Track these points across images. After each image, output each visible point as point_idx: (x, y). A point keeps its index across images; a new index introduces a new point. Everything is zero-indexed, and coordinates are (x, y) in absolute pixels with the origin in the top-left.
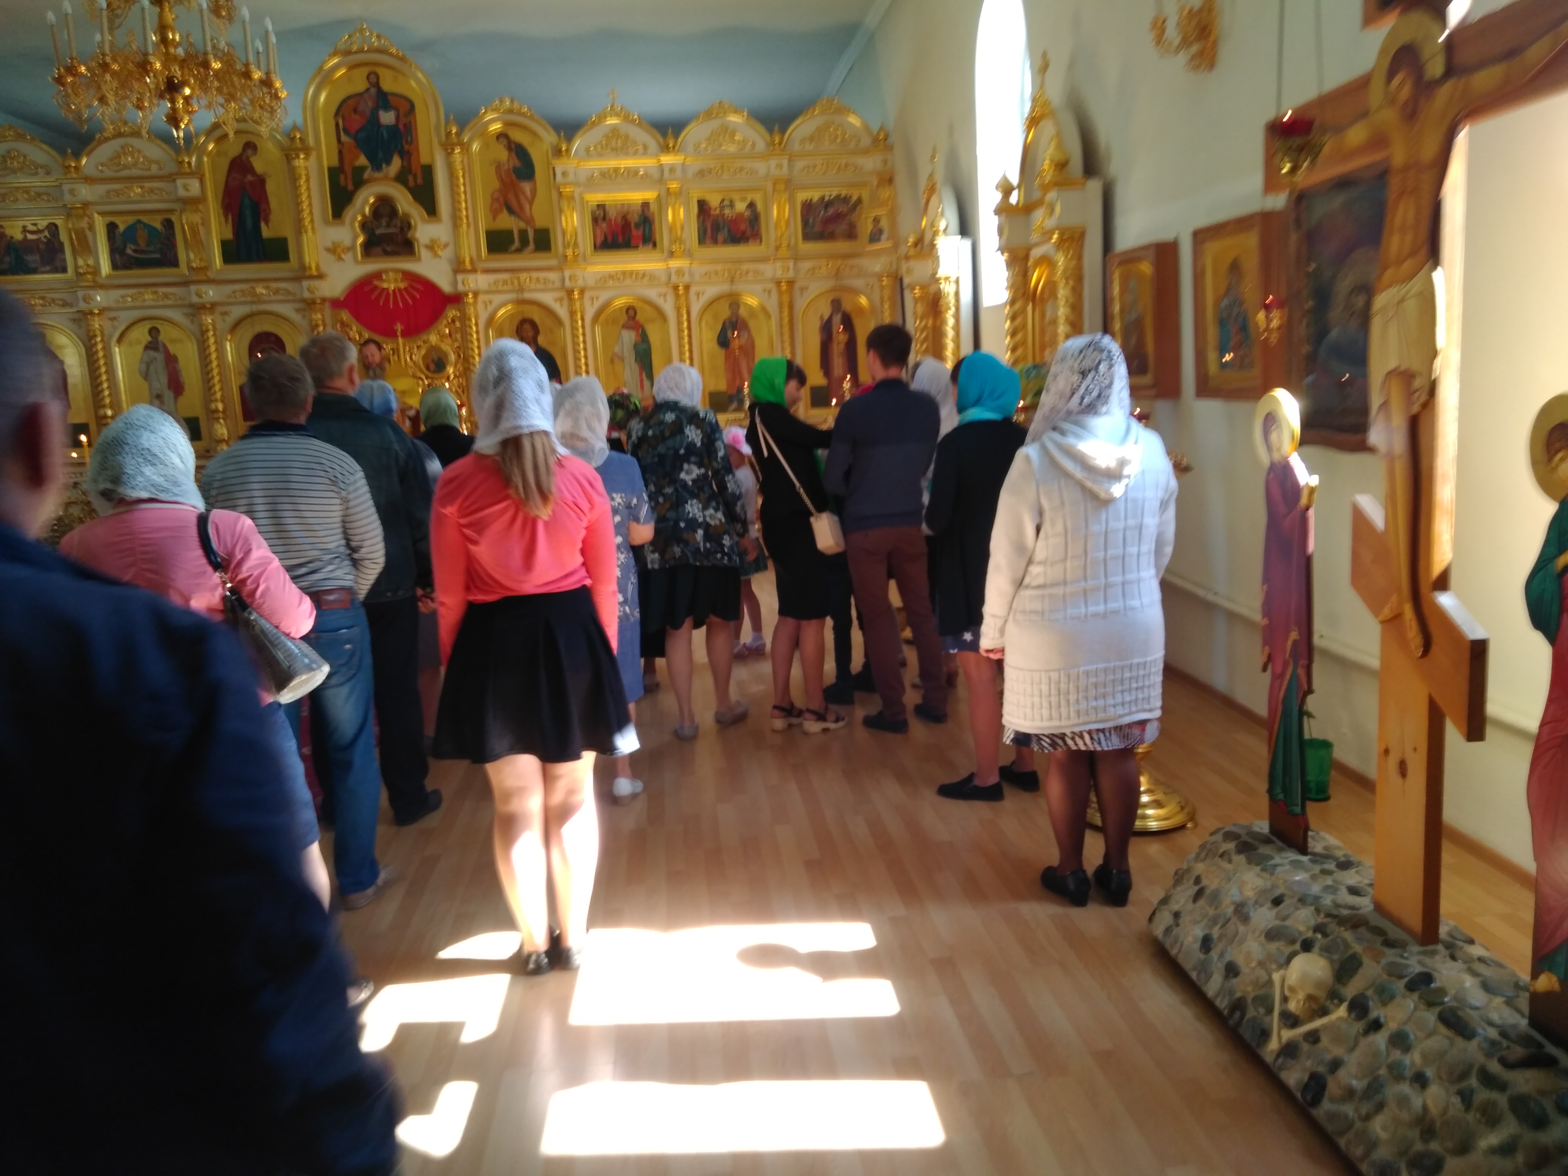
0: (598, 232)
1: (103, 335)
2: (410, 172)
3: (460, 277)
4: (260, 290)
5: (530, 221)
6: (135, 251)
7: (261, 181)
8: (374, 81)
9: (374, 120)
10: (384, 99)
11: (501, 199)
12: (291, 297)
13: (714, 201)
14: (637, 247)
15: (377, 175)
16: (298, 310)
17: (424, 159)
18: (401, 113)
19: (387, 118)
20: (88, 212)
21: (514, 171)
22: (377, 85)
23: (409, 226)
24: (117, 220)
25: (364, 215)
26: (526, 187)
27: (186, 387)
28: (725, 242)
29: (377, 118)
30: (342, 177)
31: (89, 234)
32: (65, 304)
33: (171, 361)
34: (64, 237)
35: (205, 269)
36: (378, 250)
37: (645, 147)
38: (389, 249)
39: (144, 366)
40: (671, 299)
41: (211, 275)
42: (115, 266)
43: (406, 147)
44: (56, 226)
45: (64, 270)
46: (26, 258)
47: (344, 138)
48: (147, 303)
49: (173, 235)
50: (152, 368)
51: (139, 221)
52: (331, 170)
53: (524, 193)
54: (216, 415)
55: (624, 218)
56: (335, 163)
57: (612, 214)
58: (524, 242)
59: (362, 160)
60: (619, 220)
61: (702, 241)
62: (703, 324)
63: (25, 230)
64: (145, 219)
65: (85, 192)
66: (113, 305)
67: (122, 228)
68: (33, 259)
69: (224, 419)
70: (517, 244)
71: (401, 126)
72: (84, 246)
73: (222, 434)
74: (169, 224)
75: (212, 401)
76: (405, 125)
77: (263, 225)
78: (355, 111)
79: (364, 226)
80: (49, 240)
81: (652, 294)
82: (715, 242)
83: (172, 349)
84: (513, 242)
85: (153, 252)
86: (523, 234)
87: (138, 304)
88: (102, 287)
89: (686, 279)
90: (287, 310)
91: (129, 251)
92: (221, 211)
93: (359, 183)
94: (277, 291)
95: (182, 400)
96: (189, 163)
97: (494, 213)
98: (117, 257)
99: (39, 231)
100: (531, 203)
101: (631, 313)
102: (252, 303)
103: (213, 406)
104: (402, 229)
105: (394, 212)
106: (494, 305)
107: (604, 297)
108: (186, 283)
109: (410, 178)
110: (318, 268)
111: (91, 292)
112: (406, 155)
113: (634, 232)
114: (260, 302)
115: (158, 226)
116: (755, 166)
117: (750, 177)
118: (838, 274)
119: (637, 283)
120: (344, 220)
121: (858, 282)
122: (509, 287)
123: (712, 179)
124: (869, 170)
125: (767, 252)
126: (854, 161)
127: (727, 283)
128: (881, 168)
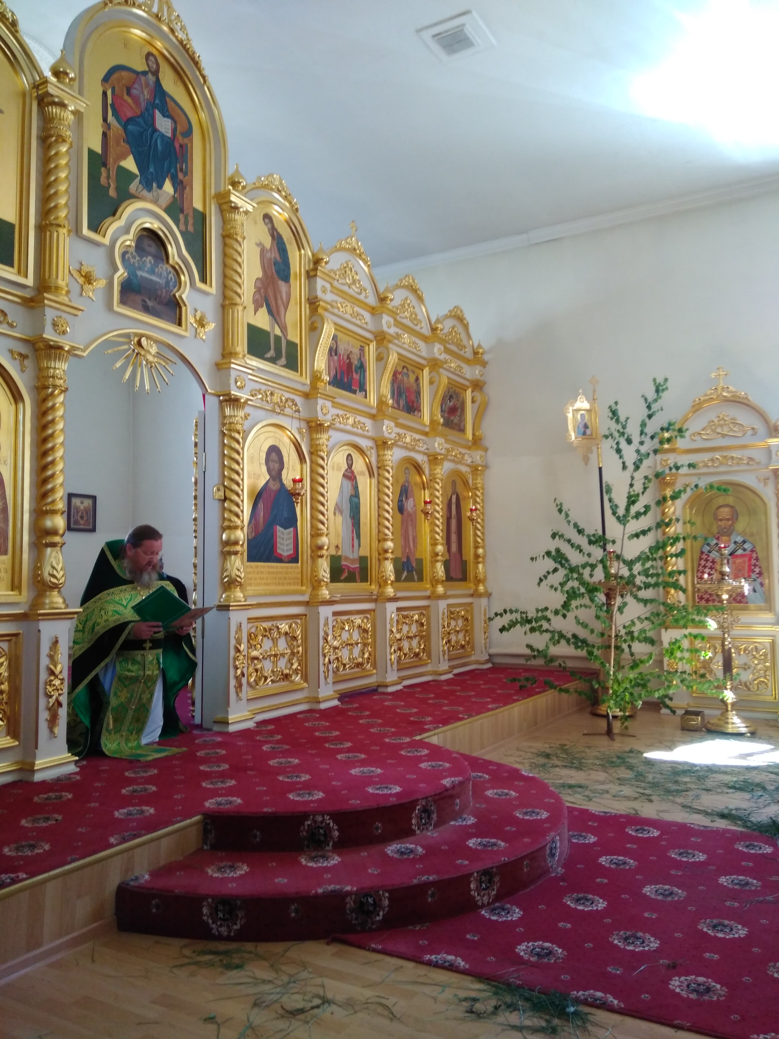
5: (284, 329)
11: (262, 291)
14: (354, 392)
37: (366, 292)
38: (150, 304)
40: (374, 454)
43: (180, 176)
52: (91, 155)
53: (280, 293)
60: (346, 357)
76: (181, 146)
81: (364, 445)
89: (393, 436)
93: (124, 194)
106: (252, 419)
113: (355, 376)
116: (421, 344)
117: (419, 353)
118: (456, 459)
119: (355, 430)
120: (104, 237)
121: (464, 469)
122: (265, 403)
123: (400, 344)
124: (468, 376)
125: (426, 426)
126: (462, 365)
127: (406, 448)
128: (479, 377)
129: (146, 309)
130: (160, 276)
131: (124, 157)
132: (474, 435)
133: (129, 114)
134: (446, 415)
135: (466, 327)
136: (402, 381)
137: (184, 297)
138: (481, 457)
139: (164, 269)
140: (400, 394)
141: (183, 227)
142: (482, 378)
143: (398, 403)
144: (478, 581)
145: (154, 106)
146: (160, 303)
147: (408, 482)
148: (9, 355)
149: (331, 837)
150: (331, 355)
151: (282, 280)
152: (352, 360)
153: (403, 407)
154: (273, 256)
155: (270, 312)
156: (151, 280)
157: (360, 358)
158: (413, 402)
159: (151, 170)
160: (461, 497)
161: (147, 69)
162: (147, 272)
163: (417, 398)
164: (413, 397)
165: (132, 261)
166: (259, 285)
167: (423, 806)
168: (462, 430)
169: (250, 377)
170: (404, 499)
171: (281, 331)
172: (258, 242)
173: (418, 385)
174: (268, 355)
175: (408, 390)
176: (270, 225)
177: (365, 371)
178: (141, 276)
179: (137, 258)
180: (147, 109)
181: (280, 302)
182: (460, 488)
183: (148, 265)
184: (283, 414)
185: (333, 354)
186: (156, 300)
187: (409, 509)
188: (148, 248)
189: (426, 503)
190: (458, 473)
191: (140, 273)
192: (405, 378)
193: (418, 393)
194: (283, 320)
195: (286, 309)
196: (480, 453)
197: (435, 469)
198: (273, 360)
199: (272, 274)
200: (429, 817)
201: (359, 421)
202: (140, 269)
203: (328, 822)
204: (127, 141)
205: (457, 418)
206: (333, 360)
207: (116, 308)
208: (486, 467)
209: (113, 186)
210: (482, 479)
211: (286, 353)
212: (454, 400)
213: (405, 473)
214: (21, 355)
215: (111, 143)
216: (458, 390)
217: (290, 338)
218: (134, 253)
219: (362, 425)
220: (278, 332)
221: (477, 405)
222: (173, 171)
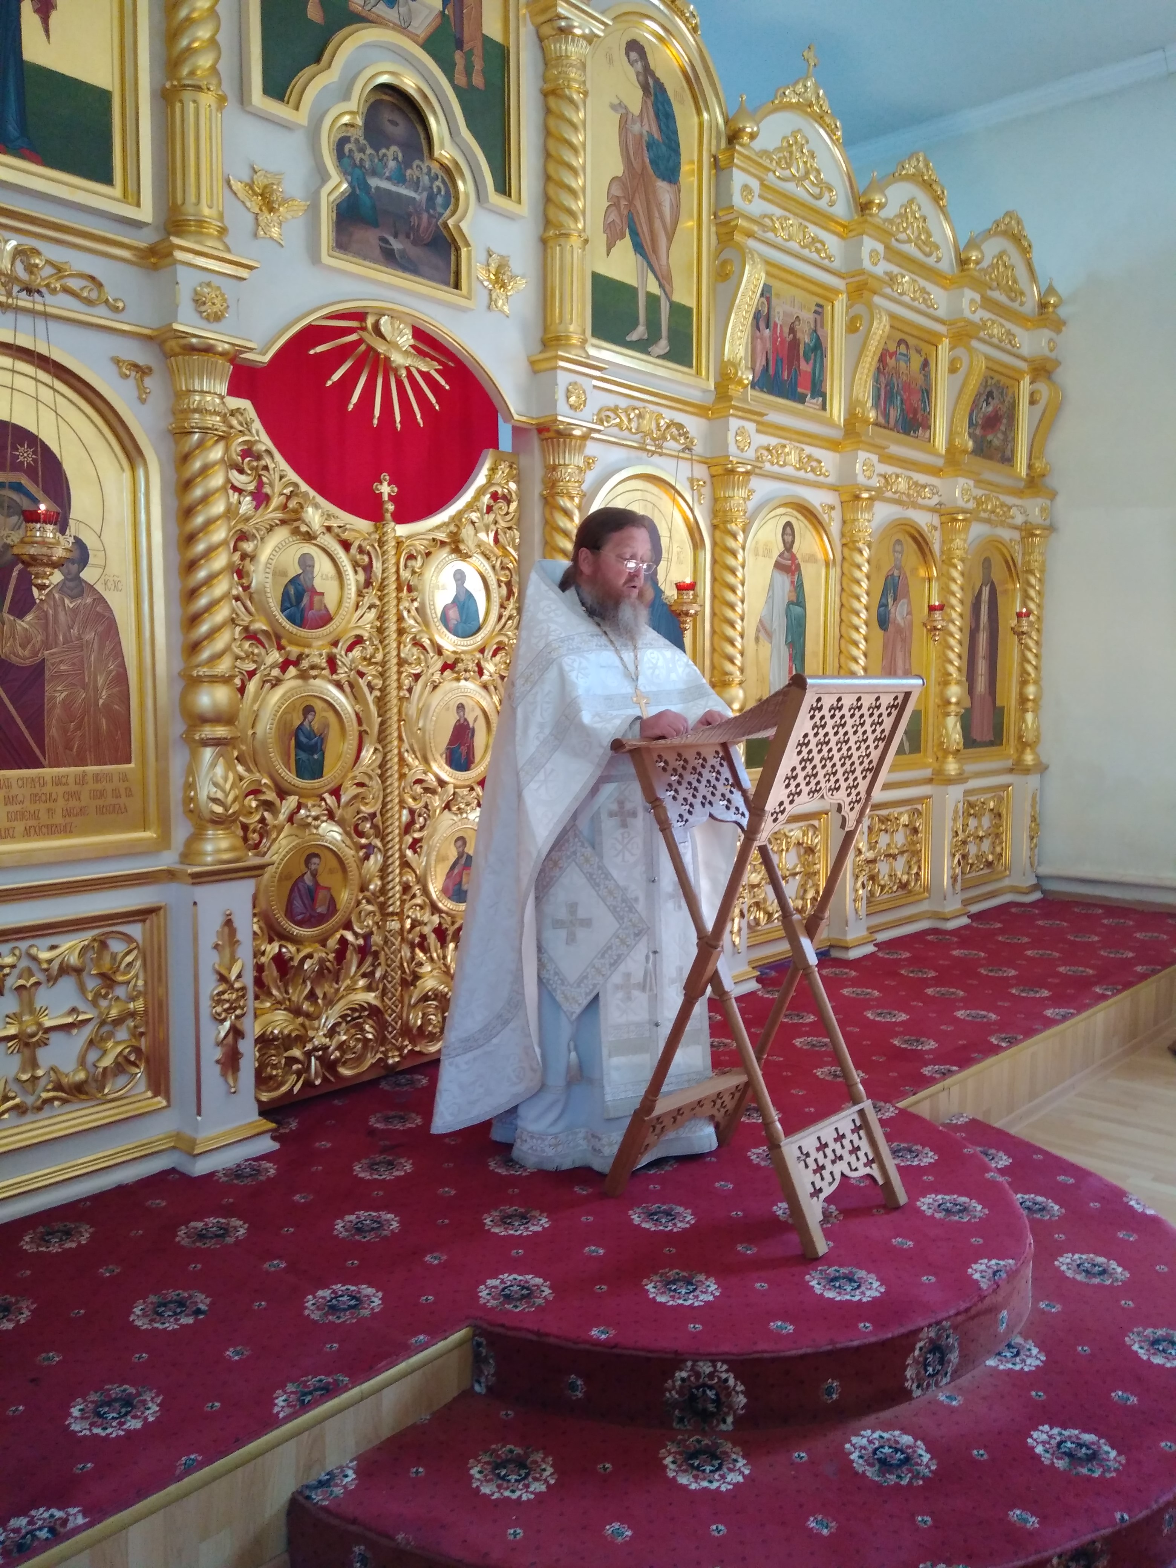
5: (664, 280)
11: (623, 203)
14: (802, 400)
16: (124, 369)
21: (649, 146)
40: (838, 517)
53: (659, 205)
60: (786, 330)
81: (817, 502)
93: (339, 10)
104: (431, 198)
107: (761, 492)
110: (222, 233)
116: (937, 295)
117: (931, 311)
118: (993, 517)
119: (802, 474)
120: (297, 108)
121: (1006, 534)
122: (626, 432)
123: (895, 295)
124: (1025, 351)
125: (938, 455)
126: (1015, 329)
127: (898, 502)
128: (1047, 352)
129: (389, 258)
130: (416, 185)
132: (1030, 467)
134: (978, 432)
135: (1025, 250)
136: (897, 370)
137: (463, 225)
138: (1043, 510)
139: (425, 170)
140: (890, 396)
141: (461, 80)
142: (1053, 355)
143: (886, 415)
144: (1023, 745)
146: (415, 243)
147: (899, 568)
148: (113, 368)
149: (730, 1407)
150: (758, 328)
151: (664, 179)
152: (799, 335)
153: (897, 421)
154: (646, 128)
155: (638, 247)
156: (399, 195)
157: (815, 331)
158: (915, 412)
160: (999, 589)
162: (389, 179)
163: (923, 402)
164: (915, 400)
165: (358, 156)
166: (617, 191)
167: (931, 1340)
168: (1008, 459)
169: (596, 383)
170: (890, 601)
171: (661, 286)
172: (616, 102)
173: (927, 377)
174: (634, 336)
175: (907, 387)
176: (639, 66)
177: (823, 356)
178: (378, 188)
179: (369, 151)
181: (658, 224)
182: (998, 573)
183: (392, 164)
184: (661, 454)
185: (762, 325)
186: (408, 237)
187: (899, 618)
188: (390, 129)
189: (932, 609)
190: (995, 543)
191: (374, 182)
192: (902, 364)
193: (926, 393)
194: (664, 262)
195: (670, 240)
196: (1040, 501)
197: (952, 540)
198: (642, 346)
199: (644, 168)
200: (942, 1361)
201: (809, 457)
202: (374, 173)
203: (724, 1376)
205: (1000, 436)
206: (762, 339)
207: (326, 259)
208: (1051, 528)
210: (1041, 554)
211: (670, 329)
212: (996, 401)
213: (895, 551)
214: (135, 366)
216: (1004, 380)
217: (676, 298)
218: (363, 141)
219: (814, 464)
220: (653, 287)
221: (1039, 408)
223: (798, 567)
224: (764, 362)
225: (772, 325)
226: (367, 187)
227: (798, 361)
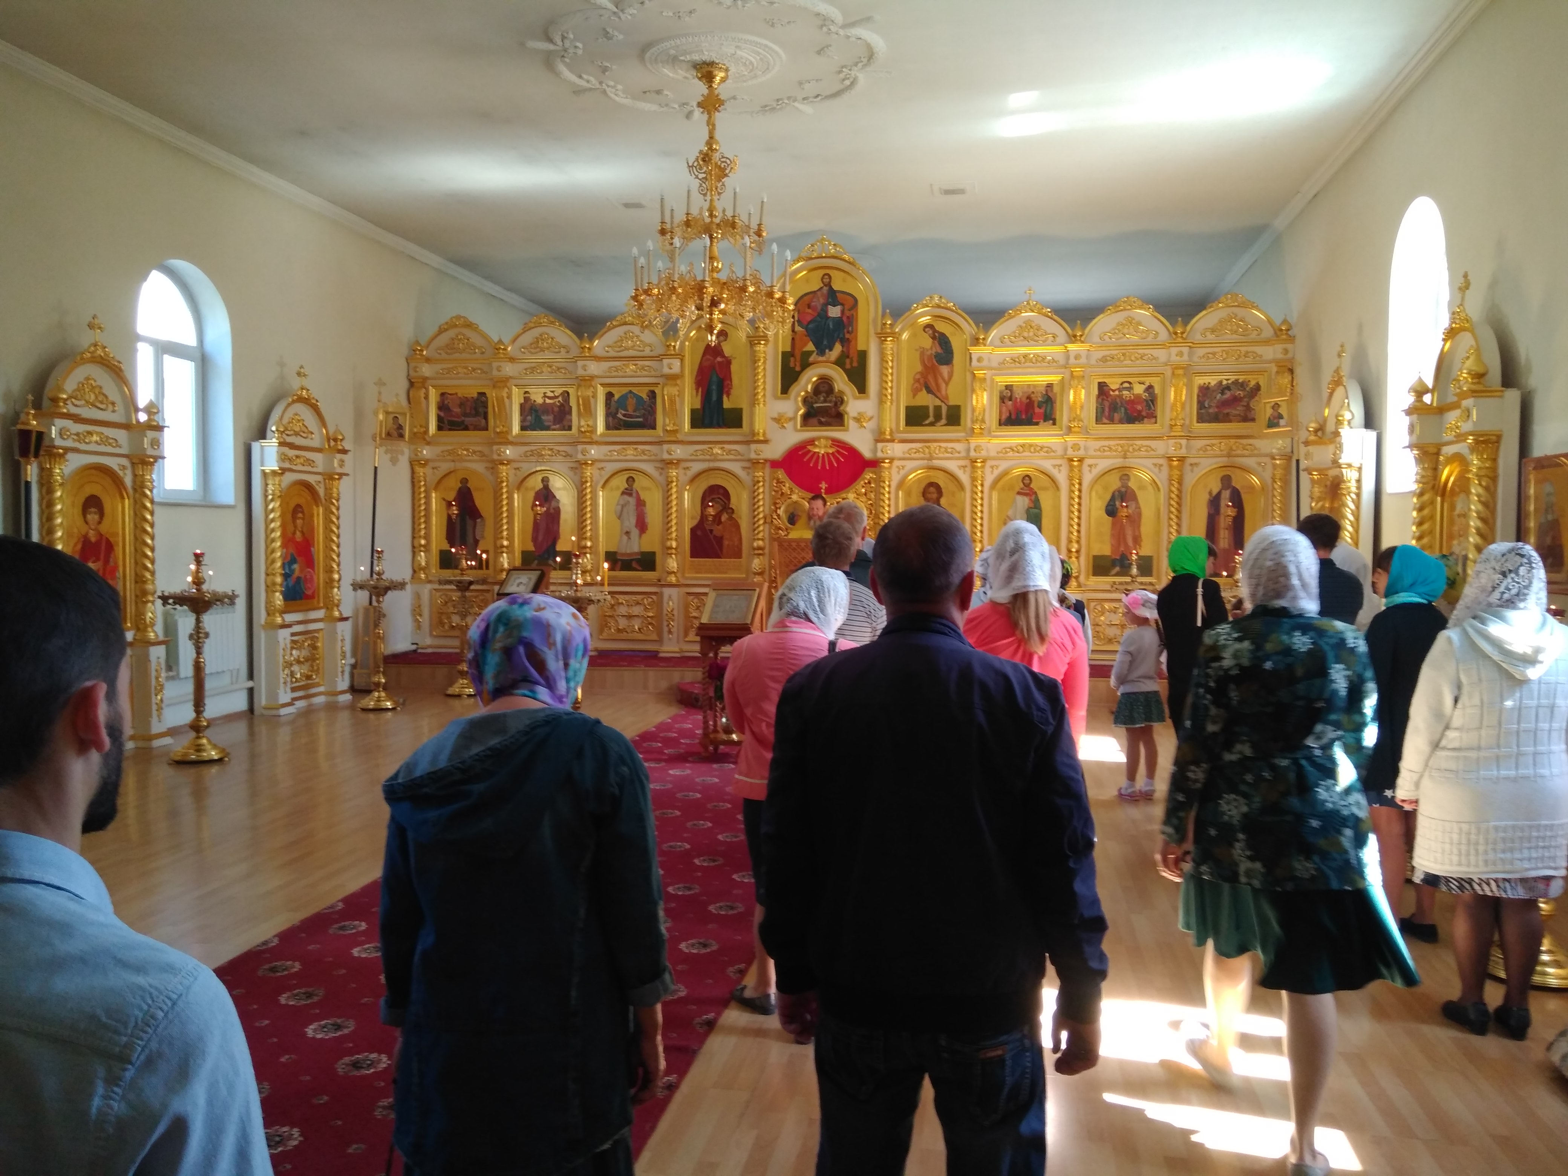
0: (1004, 409)
1: (592, 481)
2: (848, 357)
3: (880, 445)
4: (717, 450)
6: (624, 415)
7: (728, 362)
8: (827, 281)
9: (823, 314)
10: (833, 297)
12: (739, 457)
13: (1114, 384)
14: (1037, 424)
15: (821, 359)
16: (744, 468)
17: (861, 347)
18: (846, 307)
19: (834, 312)
20: (593, 383)
21: (935, 357)
22: (829, 285)
23: (842, 401)
24: (614, 390)
25: (807, 392)
26: (944, 370)
27: (649, 527)
28: (1121, 422)
29: (826, 312)
30: (792, 359)
31: (592, 400)
32: (567, 455)
33: (640, 504)
34: (573, 403)
35: (675, 432)
36: (814, 421)
37: (1055, 337)
38: (823, 420)
39: (619, 507)
40: (1065, 470)
41: (680, 437)
42: (608, 427)
44: (568, 393)
45: (570, 428)
46: (543, 418)
47: (798, 328)
48: (628, 457)
49: (655, 403)
50: (625, 510)
51: (631, 392)
52: (784, 353)
53: (941, 374)
54: (669, 552)
55: (1029, 398)
56: (789, 349)
57: (1018, 394)
58: (938, 417)
59: (810, 347)
61: (1098, 420)
62: (1094, 494)
63: (545, 396)
64: (635, 390)
65: (594, 368)
66: (603, 458)
67: (617, 397)
68: (547, 418)
69: (675, 554)
70: (931, 419)
71: (845, 319)
72: (588, 410)
73: (673, 567)
74: (653, 395)
75: (668, 539)
76: (848, 317)
77: (725, 398)
78: (809, 306)
79: (805, 401)
80: (562, 405)
81: (1047, 465)
82: (1112, 420)
83: (643, 496)
84: (928, 417)
85: (638, 417)
86: (938, 409)
87: (621, 458)
88: (597, 443)
89: (1081, 453)
90: (735, 467)
91: (620, 416)
92: (694, 386)
93: (806, 365)
94: (729, 452)
95: (644, 536)
96: (674, 346)
97: (915, 392)
98: (611, 419)
99: (556, 397)
100: (947, 384)
101: (1027, 481)
102: (709, 461)
103: (668, 544)
104: (836, 404)
105: (830, 390)
106: (907, 469)
107: (1003, 465)
108: (660, 443)
109: (848, 361)
110: (764, 434)
111: (588, 447)
112: (845, 342)
113: (1037, 410)
114: (716, 460)
115: (644, 396)
116: (1157, 353)
117: (1151, 362)
119: (1035, 454)
120: (791, 394)
121: (1251, 461)
122: (921, 455)
124: (1267, 358)
126: (1254, 349)
127: (1120, 457)
128: (1284, 355)
129: (821, 424)
130: (830, 402)
131: (805, 345)
133: (809, 318)
136: (1120, 396)
138: (1283, 444)
142: (1291, 356)
145: (826, 304)
147: (1127, 487)
148: (741, 469)
152: (1033, 399)
155: (929, 391)
159: (825, 342)
161: (822, 285)
170: (1118, 503)
174: (927, 422)
175: (1131, 402)
176: (931, 332)
180: (822, 310)
181: (940, 381)
190: (1235, 467)
194: (943, 392)
196: (1281, 440)
197: (1171, 471)
198: (932, 424)
199: (933, 364)
202: (816, 403)
204: (809, 336)
208: (1291, 454)
209: (798, 364)
210: (1283, 469)
215: (797, 342)
222: (841, 336)
223: (1035, 493)
224: (1008, 414)
225: (1013, 399)
226: (813, 407)
227: (1033, 408)
